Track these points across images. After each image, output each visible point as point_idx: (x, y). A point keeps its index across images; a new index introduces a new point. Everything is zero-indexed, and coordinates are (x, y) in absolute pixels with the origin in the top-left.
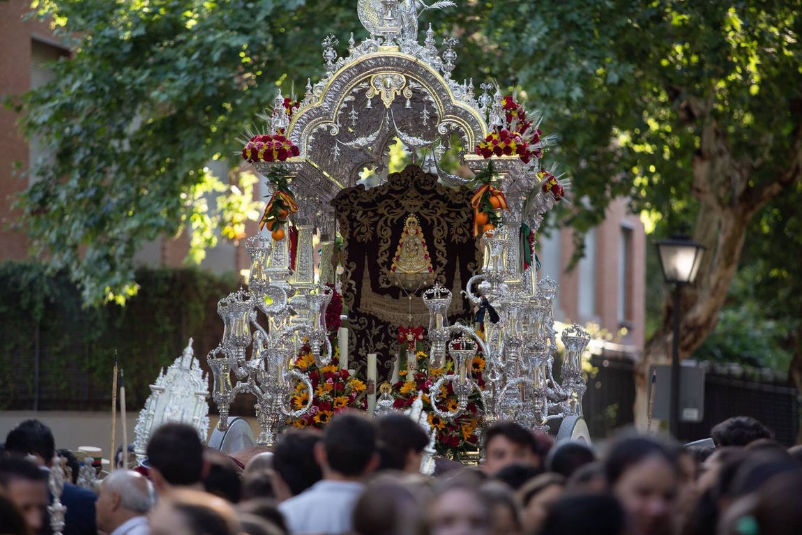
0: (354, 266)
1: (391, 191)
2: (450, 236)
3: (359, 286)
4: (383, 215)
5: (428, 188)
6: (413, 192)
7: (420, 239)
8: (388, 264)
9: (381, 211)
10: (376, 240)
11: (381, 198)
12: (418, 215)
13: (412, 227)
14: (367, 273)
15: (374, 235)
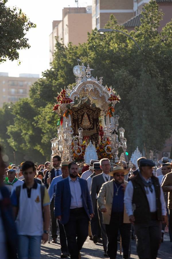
0: (74, 124)
1: (81, 108)
2: (93, 117)
3: (75, 128)
4: (79, 113)
5: (88, 107)
6: (85, 108)
7: (87, 118)
8: (81, 123)
9: (79, 112)
10: (78, 119)
11: (79, 110)
12: (86, 113)
13: (86, 116)
14: (77, 125)
15: (78, 117)
